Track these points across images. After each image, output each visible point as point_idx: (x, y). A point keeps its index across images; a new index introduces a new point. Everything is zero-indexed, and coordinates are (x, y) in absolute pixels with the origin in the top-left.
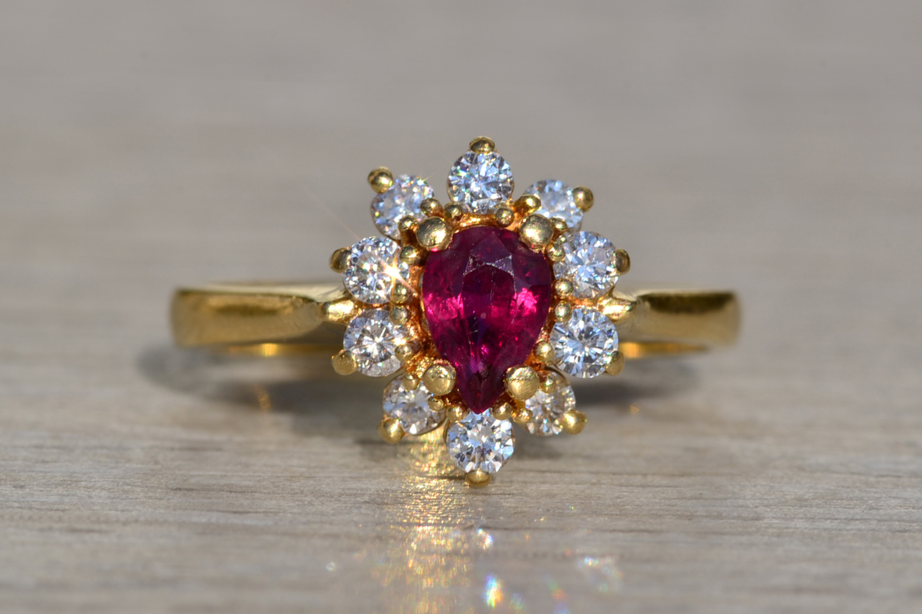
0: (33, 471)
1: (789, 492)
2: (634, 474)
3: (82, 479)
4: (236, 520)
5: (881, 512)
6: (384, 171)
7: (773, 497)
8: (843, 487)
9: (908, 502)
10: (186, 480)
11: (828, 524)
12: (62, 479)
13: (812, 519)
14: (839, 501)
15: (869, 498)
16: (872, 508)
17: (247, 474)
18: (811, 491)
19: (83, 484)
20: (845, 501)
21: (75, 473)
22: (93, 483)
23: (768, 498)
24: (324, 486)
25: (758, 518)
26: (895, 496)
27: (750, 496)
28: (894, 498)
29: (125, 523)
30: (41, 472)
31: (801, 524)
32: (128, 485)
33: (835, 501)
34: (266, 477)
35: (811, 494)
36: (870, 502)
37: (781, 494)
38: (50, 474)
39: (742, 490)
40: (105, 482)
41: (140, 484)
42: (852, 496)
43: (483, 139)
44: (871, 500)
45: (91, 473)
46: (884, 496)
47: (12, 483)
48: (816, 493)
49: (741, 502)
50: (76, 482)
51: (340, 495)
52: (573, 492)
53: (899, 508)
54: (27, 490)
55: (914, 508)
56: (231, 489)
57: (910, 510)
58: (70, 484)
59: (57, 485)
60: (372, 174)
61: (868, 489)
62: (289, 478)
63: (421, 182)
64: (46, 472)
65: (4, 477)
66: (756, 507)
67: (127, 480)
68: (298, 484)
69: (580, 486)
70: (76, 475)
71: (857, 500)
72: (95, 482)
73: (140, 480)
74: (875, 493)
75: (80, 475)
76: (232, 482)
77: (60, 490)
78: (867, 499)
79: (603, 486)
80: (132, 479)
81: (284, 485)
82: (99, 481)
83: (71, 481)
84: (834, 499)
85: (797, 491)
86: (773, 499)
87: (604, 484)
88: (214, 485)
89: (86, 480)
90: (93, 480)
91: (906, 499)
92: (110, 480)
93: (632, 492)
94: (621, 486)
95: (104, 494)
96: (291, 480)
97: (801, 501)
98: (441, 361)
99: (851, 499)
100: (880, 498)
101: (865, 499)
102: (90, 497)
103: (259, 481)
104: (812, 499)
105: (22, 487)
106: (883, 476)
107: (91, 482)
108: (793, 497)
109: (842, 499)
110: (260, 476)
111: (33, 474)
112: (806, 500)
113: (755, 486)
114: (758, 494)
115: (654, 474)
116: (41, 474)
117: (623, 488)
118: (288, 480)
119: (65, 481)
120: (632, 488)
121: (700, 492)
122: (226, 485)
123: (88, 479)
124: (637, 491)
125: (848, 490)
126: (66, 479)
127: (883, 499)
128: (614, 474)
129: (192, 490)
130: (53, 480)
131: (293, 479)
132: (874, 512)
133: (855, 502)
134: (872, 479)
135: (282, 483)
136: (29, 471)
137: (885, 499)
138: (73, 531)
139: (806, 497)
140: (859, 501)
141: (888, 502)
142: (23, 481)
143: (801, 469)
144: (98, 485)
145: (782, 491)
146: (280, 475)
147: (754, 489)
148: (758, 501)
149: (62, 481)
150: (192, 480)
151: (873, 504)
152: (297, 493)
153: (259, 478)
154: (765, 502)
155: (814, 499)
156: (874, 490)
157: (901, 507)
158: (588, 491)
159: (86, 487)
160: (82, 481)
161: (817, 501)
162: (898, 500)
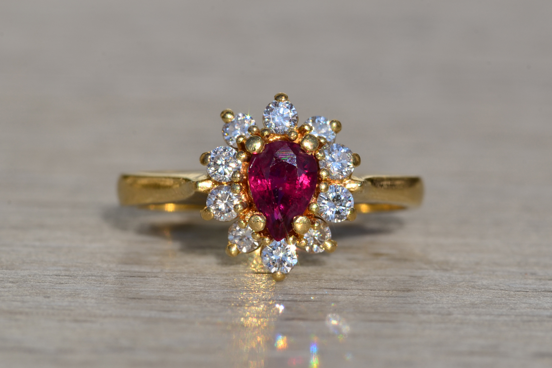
0: (55, 289)
1: (467, 300)
2: (382, 290)
3: (81, 293)
4: (165, 315)
5: (517, 311)
6: (229, 111)
7: (458, 302)
8: (496, 297)
9: (532, 306)
10: (138, 293)
11: (488, 318)
12: (70, 293)
13: (479, 315)
14: (494, 305)
15: (510, 303)
16: (512, 309)
17: (171, 290)
18: (479, 299)
19: (82, 295)
20: (497, 305)
21: (78, 289)
22: (87, 295)
23: (456, 303)
24: (213, 297)
25: (450, 314)
26: (524, 302)
27: (446, 302)
28: (524, 303)
29: (105, 317)
30: (59, 289)
31: (473, 318)
32: (106, 296)
33: (492, 305)
34: (182, 292)
35: (478, 301)
36: (511, 305)
37: (463, 301)
38: (64, 290)
39: (441, 299)
40: (94, 295)
41: (113, 295)
42: (501, 302)
43: (282, 94)
44: (511, 304)
45: (86, 289)
46: (519, 302)
47: (43, 295)
48: (481, 300)
49: (441, 305)
50: (78, 294)
51: (222, 301)
52: (349, 300)
53: (527, 308)
54: (51, 299)
55: (535, 309)
56: (163, 298)
57: (533, 310)
58: (74, 296)
59: (68, 296)
60: (222, 113)
61: (510, 299)
62: (194, 292)
63: (248, 117)
64: (61, 289)
65: (39, 292)
66: (449, 308)
67: (106, 293)
68: (199, 295)
69: (352, 297)
70: (78, 290)
71: (504, 304)
72: (88, 294)
73: (113, 293)
74: (514, 300)
75: (80, 291)
76: (163, 294)
77: (69, 299)
78: (509, 304)
79: (365, 297)
80: (109, 293)
81: (191, 296)
82: (90, 294)
83: (75, 294)
84: (492, 304)
85: (471, 299)
86: (458, 304)
87: (366, 296)
88: (153, 296)
89: (83, 294)
90: (87, 293)
91: (531, 304)
92: (97, 293)
93: (381, 300)
94: (375, 296)
95: (93, 301)
96: (195, 293)
97: (473, 305)
98: (258, 213)
99: (501, 304)
100: (516, 303)
101: (508, 304)
102: (86, 303)
103: (178, 294)
104: (479, 304)
105: (48, 297)
106: (518, 291)
107: (86, 294)
108: (469, 302)
109: (496, 304)
110: (178, 291)
111: (55, 290)
112: (476, 304)
113: (448, 297)
114: (450, 301)
115: (393, 290)
116: (59, 290)
117: (376, 298)
118: (193, 293)
119: (72, 294)
120: (381, 298)
121: (418, 300)
122: (160, 296)
123: (84, 293)
124: (383, 299)
125: (499, 299)
126: (72, 293)
127: (518, 304)
128: (371, 290)
129: (141, 299)
130: (65, 294)
131: (196, 293)
132: (513, 311)
133: (503, 305)
134: (512, 293)
135: (190, 295)
136: (52, 289)
137: (519, 304)
138: (76, 321)
139: (476, 302)
140: (505, 305)
141: (521, 306)
142: (49, 294)
143: (474, 287)
144: (90, 296)
145: (463, 300)
146: (189, 290)
147: (448, 298)
148: (450, 305)
149: (70, 294)
150: (141, 294)
151: (513, 307)
152: (198, 301)
153: (178, 292)
154: (454, 305)
155: (480, 304)
156: (513, 299)
157: (528, 308)
158: (357, 299)
159: (84, 297)
160: (81, 294)
161: (482, 305)
162: (526, 304)
